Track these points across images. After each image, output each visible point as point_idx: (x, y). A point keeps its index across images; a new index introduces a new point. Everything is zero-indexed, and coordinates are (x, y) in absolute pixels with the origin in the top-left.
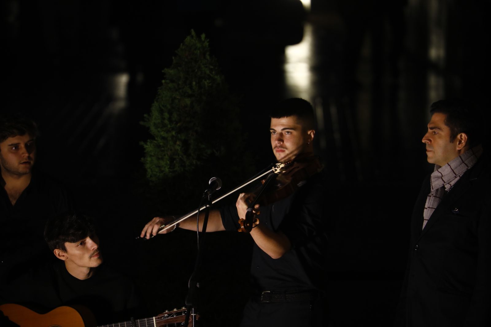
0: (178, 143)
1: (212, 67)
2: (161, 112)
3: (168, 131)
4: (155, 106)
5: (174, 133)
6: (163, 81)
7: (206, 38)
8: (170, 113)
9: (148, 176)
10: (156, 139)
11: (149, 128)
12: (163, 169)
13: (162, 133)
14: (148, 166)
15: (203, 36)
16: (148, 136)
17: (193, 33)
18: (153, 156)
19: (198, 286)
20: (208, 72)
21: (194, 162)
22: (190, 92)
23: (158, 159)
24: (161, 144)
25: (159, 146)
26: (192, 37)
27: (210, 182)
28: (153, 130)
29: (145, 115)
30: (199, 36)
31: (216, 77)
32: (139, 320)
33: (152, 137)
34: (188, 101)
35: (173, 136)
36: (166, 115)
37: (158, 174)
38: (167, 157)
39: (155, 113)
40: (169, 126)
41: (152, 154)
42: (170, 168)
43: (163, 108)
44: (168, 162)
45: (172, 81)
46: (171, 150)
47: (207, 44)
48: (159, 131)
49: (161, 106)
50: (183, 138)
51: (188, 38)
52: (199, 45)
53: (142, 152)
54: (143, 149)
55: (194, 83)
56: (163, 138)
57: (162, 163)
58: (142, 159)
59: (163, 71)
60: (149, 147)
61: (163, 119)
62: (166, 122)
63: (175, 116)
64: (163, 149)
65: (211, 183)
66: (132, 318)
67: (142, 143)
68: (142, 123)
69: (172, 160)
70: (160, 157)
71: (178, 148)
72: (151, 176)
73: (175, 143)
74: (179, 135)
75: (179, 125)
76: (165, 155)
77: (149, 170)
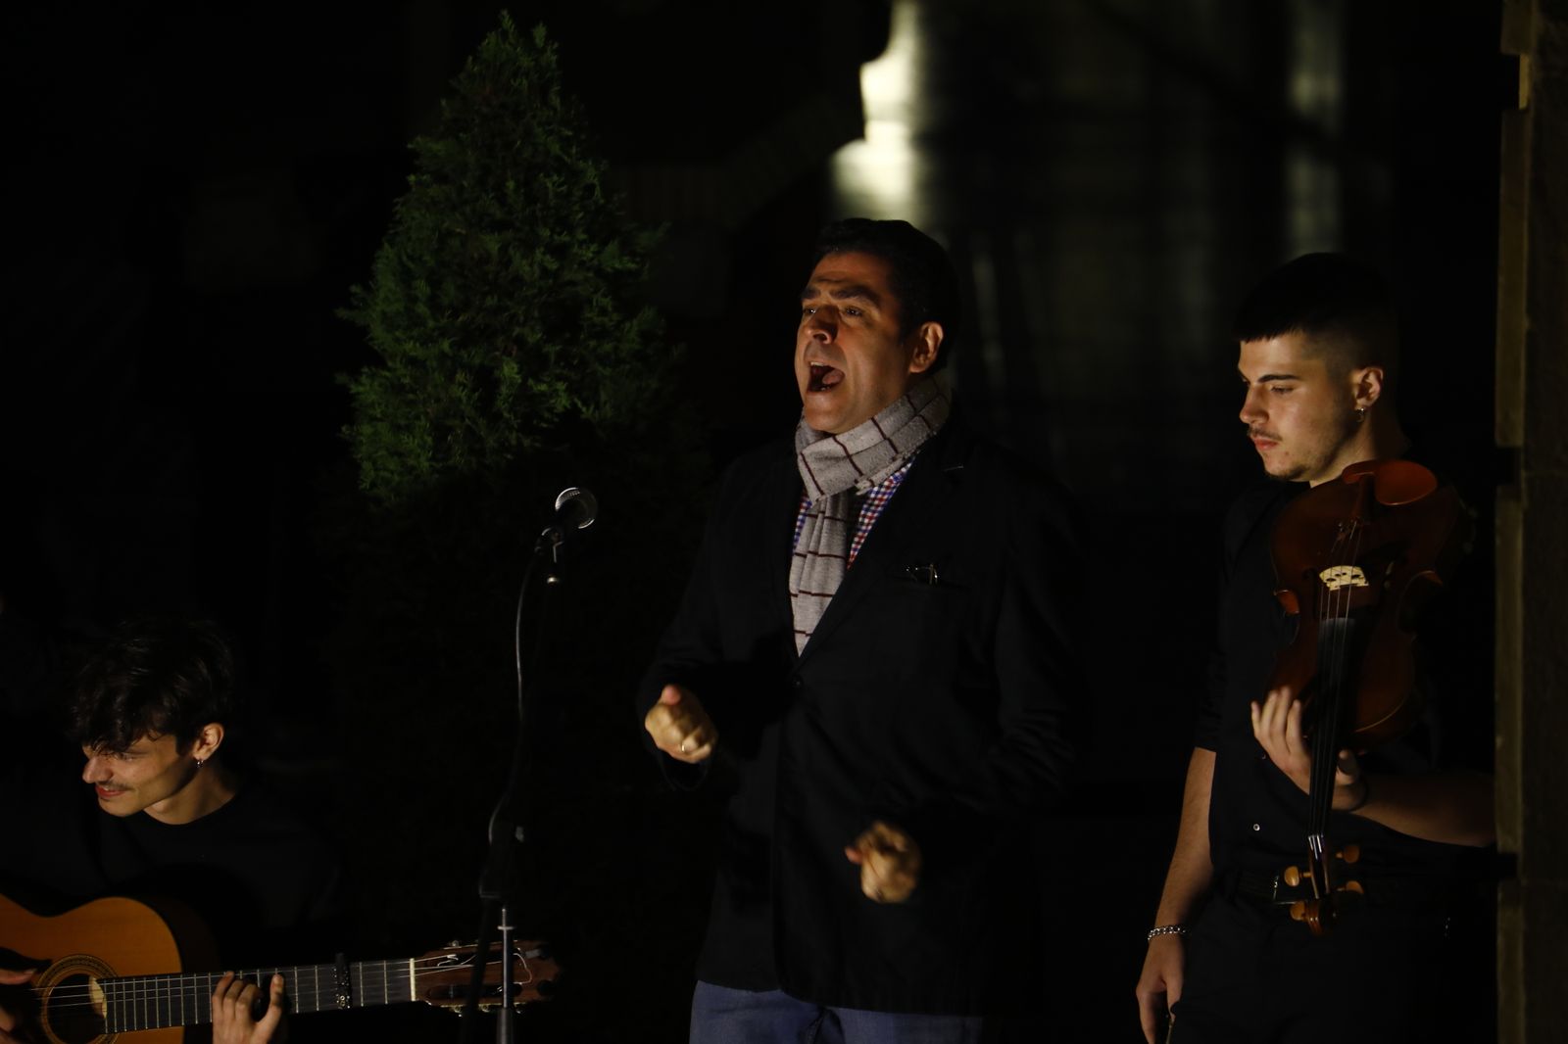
0: (460, 377)
1: (568, 133)
2: (406, 277)
3: (426, 341)
4: (385, 261)
5: (446, 345)
6: (412, 178)
7: (549, 38)
8: (435, 282)
9: (365, 485)
10: (390, 364)
11: (365, 330)
12: (411, 462)
13: (409, 346)
14: (362, 452)
15: (540, 33)
16: (362, 354)
17: (507, 22)
18: (381, 420)
19: (520, 836)
20: (556, 148)
21: (513, 439)
22: (498, 213)
23: (397, 429)
24: (406, 381)
25: (398, 389)
26: (504, 34)
27: (557, 505)
28: (379, 335)
29: (356, 290)
30: (526, 33)
31: (581, 164)
32: (361, 966)
33: (378, 360)
34: (492, 244)
35: (443, 355)
36: (422, 288)
37: (396, 478)
38: (423, 422)
39: (386, 283)
40: (431, 324)
41: (378, 413)
42: (433, 459)
43: (411, 265)
44: (429, 440)
45: (441, 178)
46: (438, 400)
47: (551, 57)
48: (397, 340)
49: (405, 258)
50: (477, 361)
51: (491, 40)
52: (526, 62)
53: (345, 407)
54: (347, 397)
55: (511, 184)
56: (413, 362)
57: (410, 442)
58: (345, 429)
59: (410, 146)
60: (367, 389)
61: (414, 300)
62: (422, 309)
63: (450, 292)
64: (411, 396)
65: (563, 506)
67: (341, 378)
68: (342, 313)
69: (440, 431)
70: (403, 422)
71: (459, 392)
72: (373, 485)
73: (451, 378)
74: (464, 354)
75: (462, 318)
76: (418, 418)
77: (367, 465)
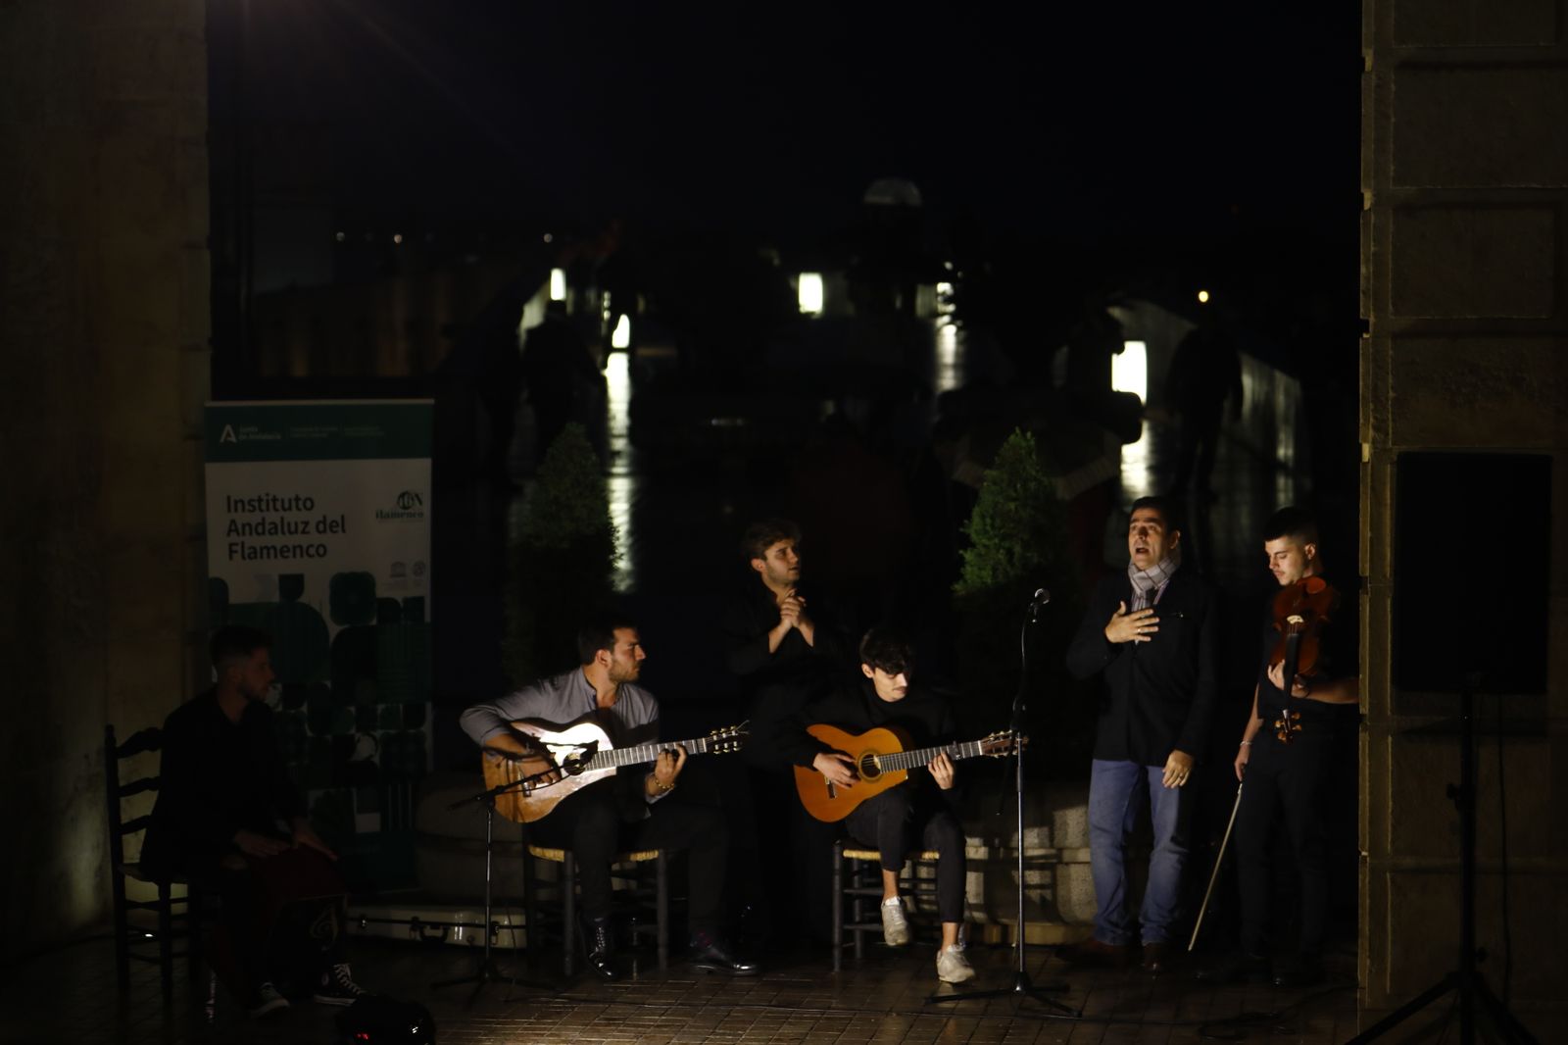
0: (1001, 551)
1: (1038, 468)
2: (983, 517)
3: (989, 539)
4: (976, 511)
5: (997, 541)
7: (1032, 436)
8: (992, 518)
10: (977, 547)
11: (969, 535)
12: (985, 580)
13: (984, 541)
14: (968, 577)
15: (1029, 434)
16: (967, 543)
17: (1018, 431)
18: (974, 566)
19: (1024, 708)
20: (1034, 473)
21: (1019, 572)
22: (1014, 495)
23: (980, 569)
24: (983, 552)
25: (980, 555)
26: (1017, 435)
27: (1036, 595)
28: (974, 537)
29: (966, 521)
30: (1024, 432)
33: (973, 546)
34: (1012, 506)
35: (995, 544)
36: (988, 521)
37: (980, 585)
38: (989, 566)
39: (976, 519)
40: (991, 533)
41: (973, 563)
42: (992, 579)
43: (985, 513)
44: (991, 573)
45: (995, 483)
46: (994, 559)
47: (1032, 443)
48: (980, 539)
49: (982, 511)
50: (1007, 546)
51: (1012, 437)
52: (1024, 444)
53: (962, 562)
54: (962, 558)
55: (1019, 486)
56: (985, 546)
57: (984, 573)
58: (962, 569)
60: (968, 556)
61: (985, 525)
62: (988, 528)
63: (998, 522)
64: (984, 558)
65: (1039, 595)
66: (954, 743)
67: (961, 552)
68: (962, 530)
69: (995, 570)
70: (981, 566)
71: (1000, 556)
73: (998, 551)
74: (1003, 543)
75: (1002, 531)
76: (987, 565)
77: (969, 581)
